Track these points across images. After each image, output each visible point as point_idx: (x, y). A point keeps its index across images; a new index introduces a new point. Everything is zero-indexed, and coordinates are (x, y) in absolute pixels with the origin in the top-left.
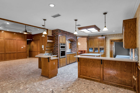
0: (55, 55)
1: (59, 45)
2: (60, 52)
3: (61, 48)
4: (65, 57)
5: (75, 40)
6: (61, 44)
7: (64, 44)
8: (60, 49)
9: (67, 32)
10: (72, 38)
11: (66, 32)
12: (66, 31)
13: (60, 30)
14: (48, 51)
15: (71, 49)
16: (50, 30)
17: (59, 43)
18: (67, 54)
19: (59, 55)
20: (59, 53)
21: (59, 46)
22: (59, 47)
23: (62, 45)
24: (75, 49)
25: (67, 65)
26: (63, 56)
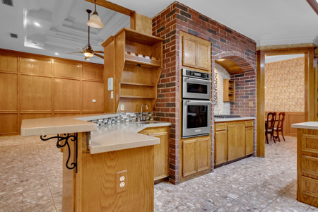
0: (163, 120)
1: (178, 77)
2: (185, 108)
3: (189, 91)
4: (207, 135)
5: (253, 66)
6: (190, 73)
7: (203, 76)
8: (186, 94)
9: (219, 26)
10: (238, 54)
11: (214, 23)
12: (213, 18)
13: (185, 8)
14: (134, 104)
15: (232, 103)
16: (144, 18)
17: (179, 65)
18: (217, 120)
19: (178, 124)
20: (178, 114)
21: (178, 82)
22: (178, 87)
23: (193, 80)
24: (251, 104)
25: (216, 167)
26: (198, 131)
